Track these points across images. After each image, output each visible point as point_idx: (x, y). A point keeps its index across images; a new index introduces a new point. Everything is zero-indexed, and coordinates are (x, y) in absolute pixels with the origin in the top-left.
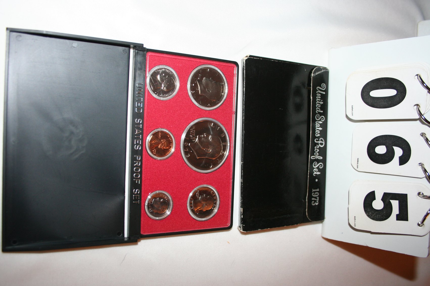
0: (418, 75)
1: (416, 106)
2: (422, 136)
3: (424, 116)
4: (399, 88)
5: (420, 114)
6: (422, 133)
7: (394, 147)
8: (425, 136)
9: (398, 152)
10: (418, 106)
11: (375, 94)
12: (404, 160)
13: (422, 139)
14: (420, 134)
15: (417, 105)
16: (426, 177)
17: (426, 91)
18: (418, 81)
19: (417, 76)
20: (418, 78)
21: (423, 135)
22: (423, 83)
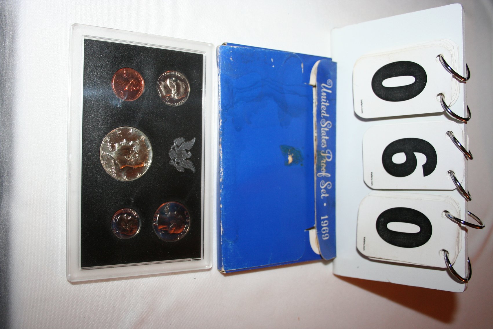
0: (440, 56)
1: (440, 96)
2: (449, 135)
3: (450, 108)
4: (418, 74)
5: (445, 106)
6: (448, 132)
7: (415, 153)
8: (453, 136)
9: (421, 158)
10: (442, 96)
11: (389, 83)
12: (429, 169)
13: (449, 139)
14: (447, 133)
15: (441, 94)
16: (457, 189)
17: (451, 75)
18: (441, 63)
19: (438, 57)
20: (440, 60)
21: (449, 133)
22: (446, 65)
